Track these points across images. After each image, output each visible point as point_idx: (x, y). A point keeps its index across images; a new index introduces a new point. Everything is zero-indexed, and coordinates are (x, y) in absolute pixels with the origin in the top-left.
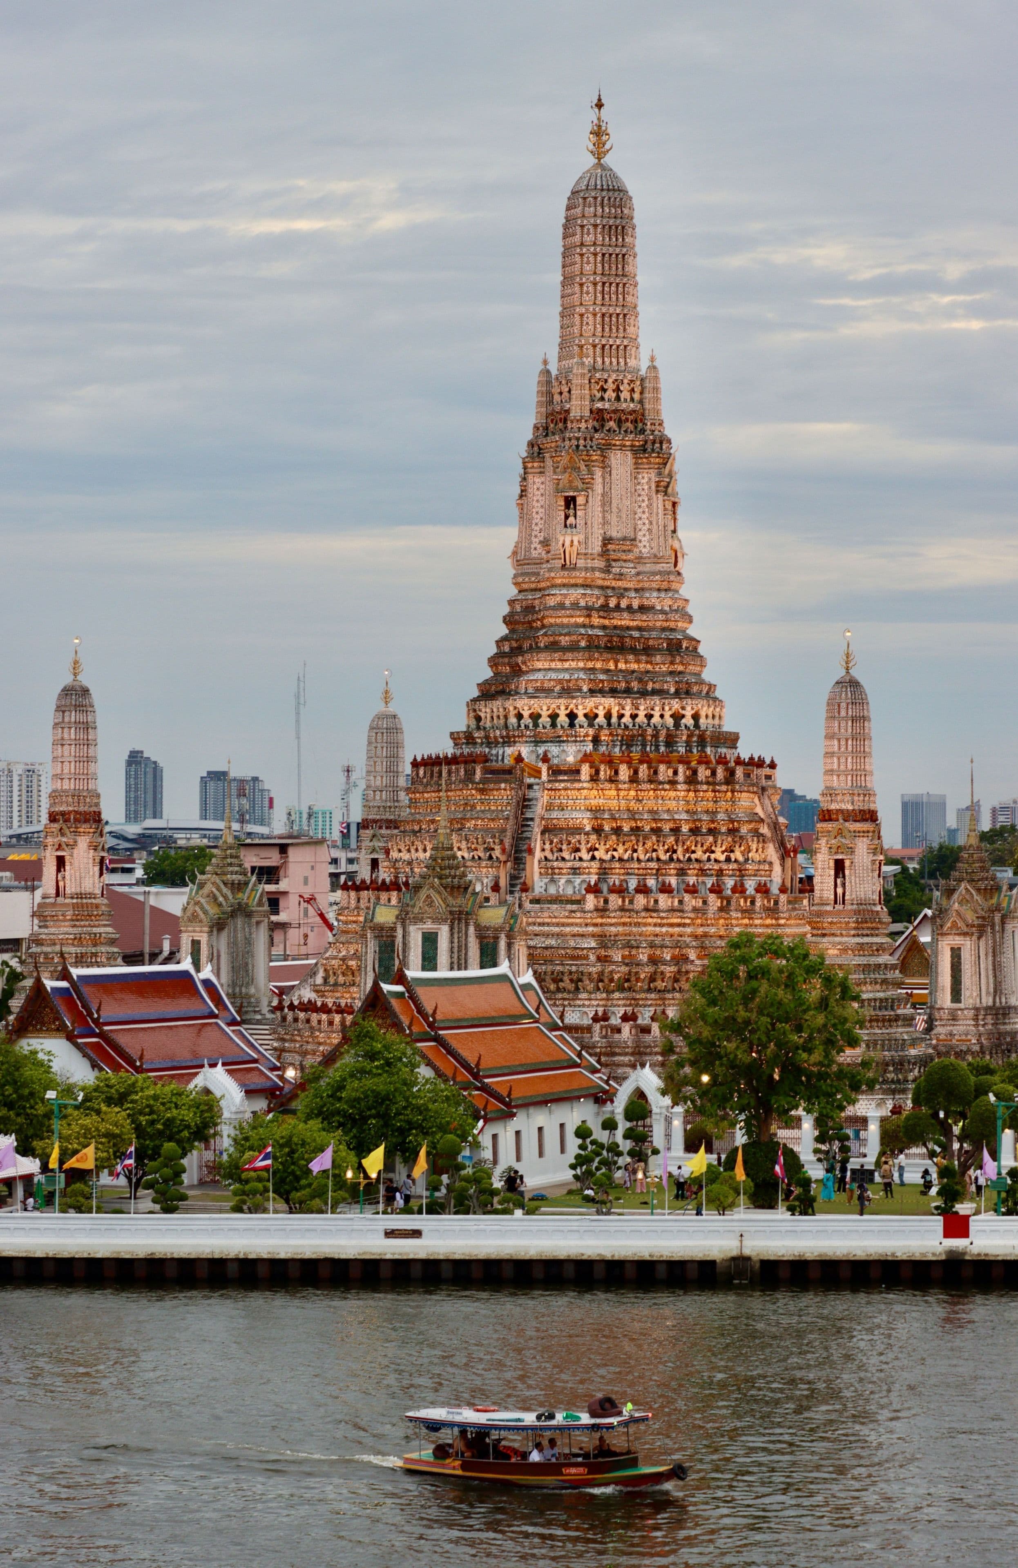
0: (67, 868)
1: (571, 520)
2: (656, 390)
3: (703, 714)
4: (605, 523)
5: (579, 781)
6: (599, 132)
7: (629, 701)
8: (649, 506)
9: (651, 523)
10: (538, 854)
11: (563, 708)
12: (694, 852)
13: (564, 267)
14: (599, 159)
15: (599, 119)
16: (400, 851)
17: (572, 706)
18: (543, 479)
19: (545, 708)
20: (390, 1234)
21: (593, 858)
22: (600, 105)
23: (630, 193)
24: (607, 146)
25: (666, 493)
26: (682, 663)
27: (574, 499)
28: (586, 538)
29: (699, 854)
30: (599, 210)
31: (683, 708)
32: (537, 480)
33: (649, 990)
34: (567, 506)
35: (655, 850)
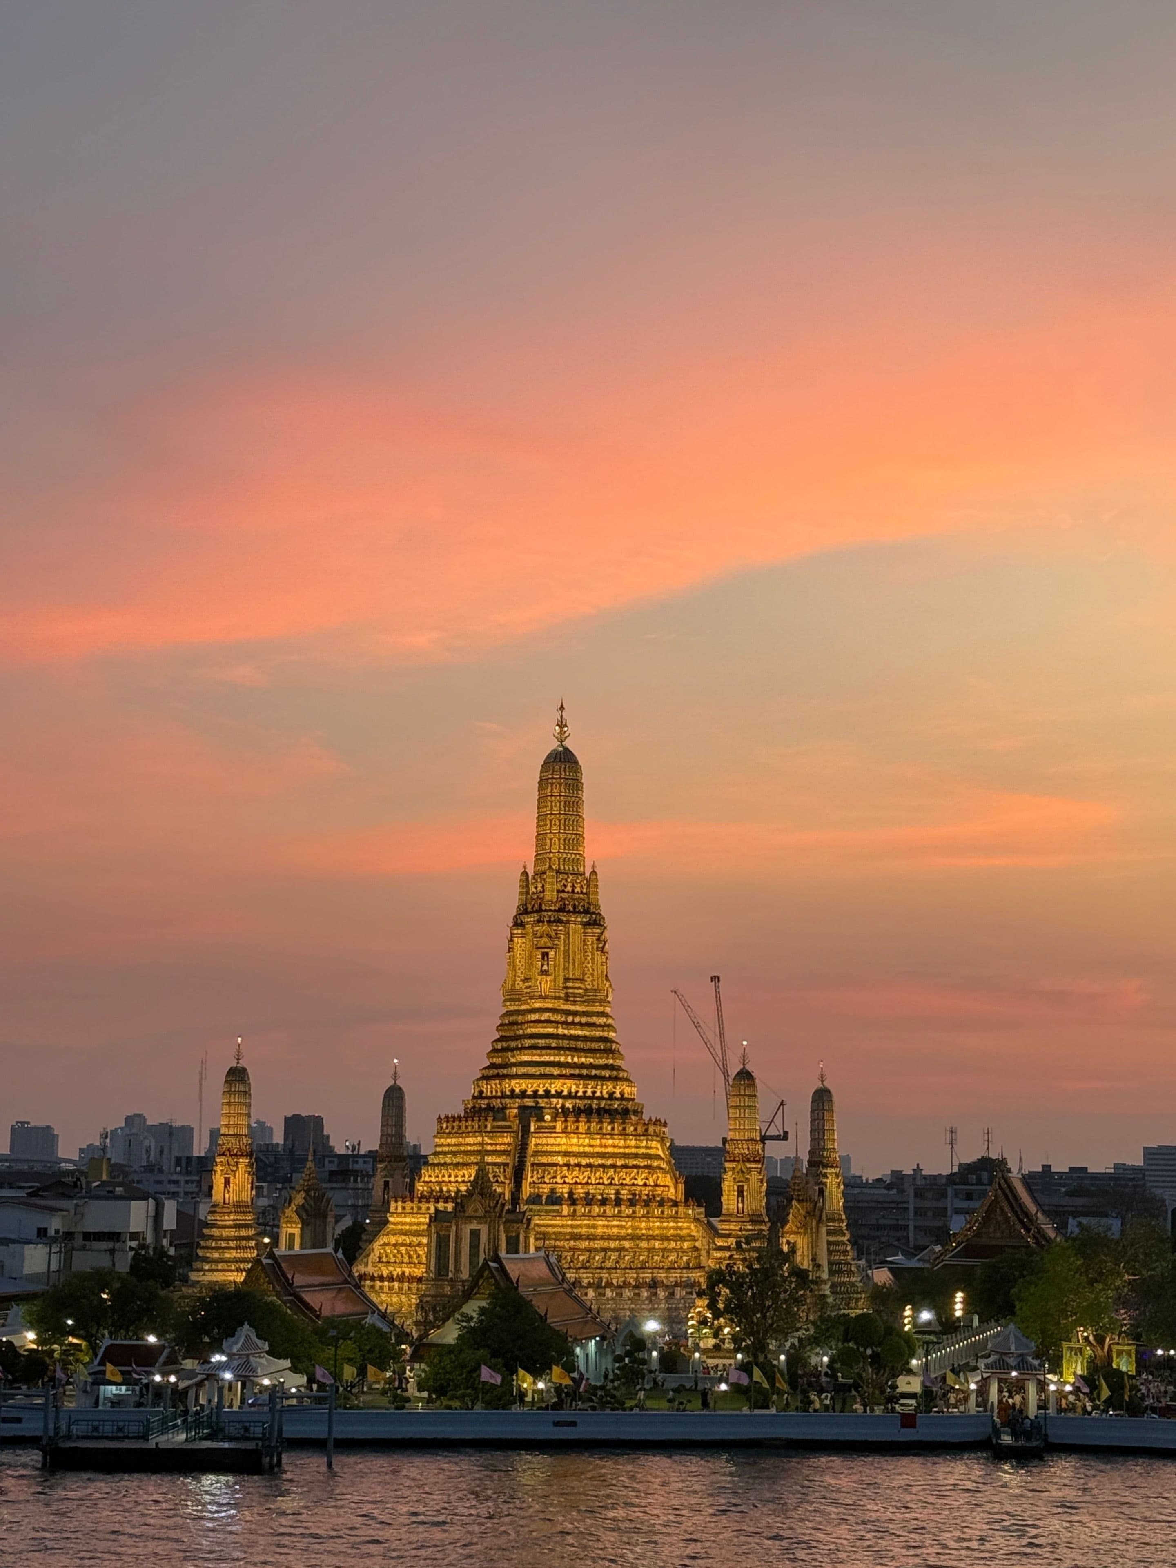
0: (231, 1185)
1: (545, 967)
2: (596, 886)
3: (625, 1091)
4: (566, 969)
5: (555, 1133)
6: (562, 725)
7: (582, 1082)
8: (593, 959)
9: (593, 970)
10: (529, 1180)
11: (541, 1086)
12: (624, 1179)
13: (538, 808)
14: (561, 742)
15: (562, 717)
16: (430, 1176)
17: (547, 1085)
18: (524, 940)
19: (530, 1086)
20: (557, 1424)
21: (565, 1183)
22: (562, 708)
23: (580, 763)
24: (567, 734)
25: (602, 951)
26: (613, 1058)
27: (547, 954)
28: (555, 978)
29: (628, 1181)
30: (563, 773)
31: (615, 1088)
32: (520, 941)
33: (601, 1268)
34: (543, 958)
35: (601, 1178)
